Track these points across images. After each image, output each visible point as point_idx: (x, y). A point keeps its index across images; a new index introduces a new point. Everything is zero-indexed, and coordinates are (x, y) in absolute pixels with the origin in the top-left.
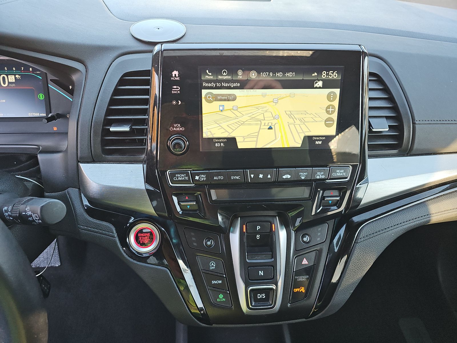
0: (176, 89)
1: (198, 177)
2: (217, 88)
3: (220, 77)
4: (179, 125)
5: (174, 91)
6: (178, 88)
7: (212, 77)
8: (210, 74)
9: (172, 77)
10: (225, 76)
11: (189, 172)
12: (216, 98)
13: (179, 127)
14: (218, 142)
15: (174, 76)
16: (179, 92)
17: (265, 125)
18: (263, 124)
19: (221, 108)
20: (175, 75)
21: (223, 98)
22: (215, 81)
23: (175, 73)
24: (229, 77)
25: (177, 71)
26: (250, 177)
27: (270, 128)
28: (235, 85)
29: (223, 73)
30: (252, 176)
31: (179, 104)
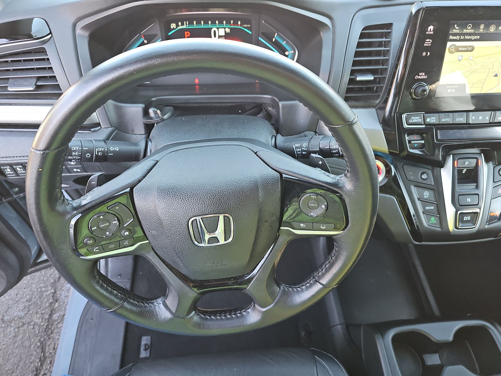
0: (428, 43)
1: (429, 119)
2: (460, 40)
3: (465, 31)
4: (424, 74)
5: (426, 43)
6: (430, 41)
7: (459, 30)
8: (458, 28)
9: (428, 31)
10: (469, 30)
11: (422, 115)
12: (458, 50)
13: (423, 75)
14: (450, 89)
15: (429, 30)
16: (430, 45)
17: (492, 73)
18: (491, 72)
19: (460, 59)
20: (431, 29)
21: (463, 49)
22: (460, 35)
23: (431, 28)
24: (472, 31)
25: (433, 26)
26: (472, 118)
27: (496, 75)
28: (475, 37)
29: (468, 27)
30: (473, 118)
31: (428, 55)
